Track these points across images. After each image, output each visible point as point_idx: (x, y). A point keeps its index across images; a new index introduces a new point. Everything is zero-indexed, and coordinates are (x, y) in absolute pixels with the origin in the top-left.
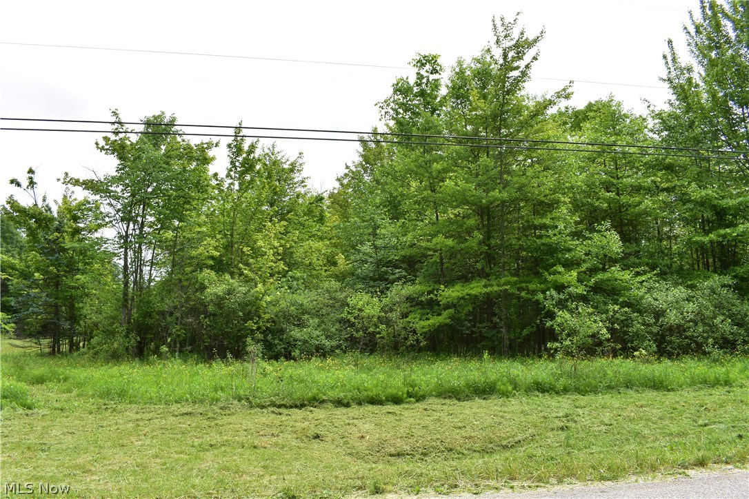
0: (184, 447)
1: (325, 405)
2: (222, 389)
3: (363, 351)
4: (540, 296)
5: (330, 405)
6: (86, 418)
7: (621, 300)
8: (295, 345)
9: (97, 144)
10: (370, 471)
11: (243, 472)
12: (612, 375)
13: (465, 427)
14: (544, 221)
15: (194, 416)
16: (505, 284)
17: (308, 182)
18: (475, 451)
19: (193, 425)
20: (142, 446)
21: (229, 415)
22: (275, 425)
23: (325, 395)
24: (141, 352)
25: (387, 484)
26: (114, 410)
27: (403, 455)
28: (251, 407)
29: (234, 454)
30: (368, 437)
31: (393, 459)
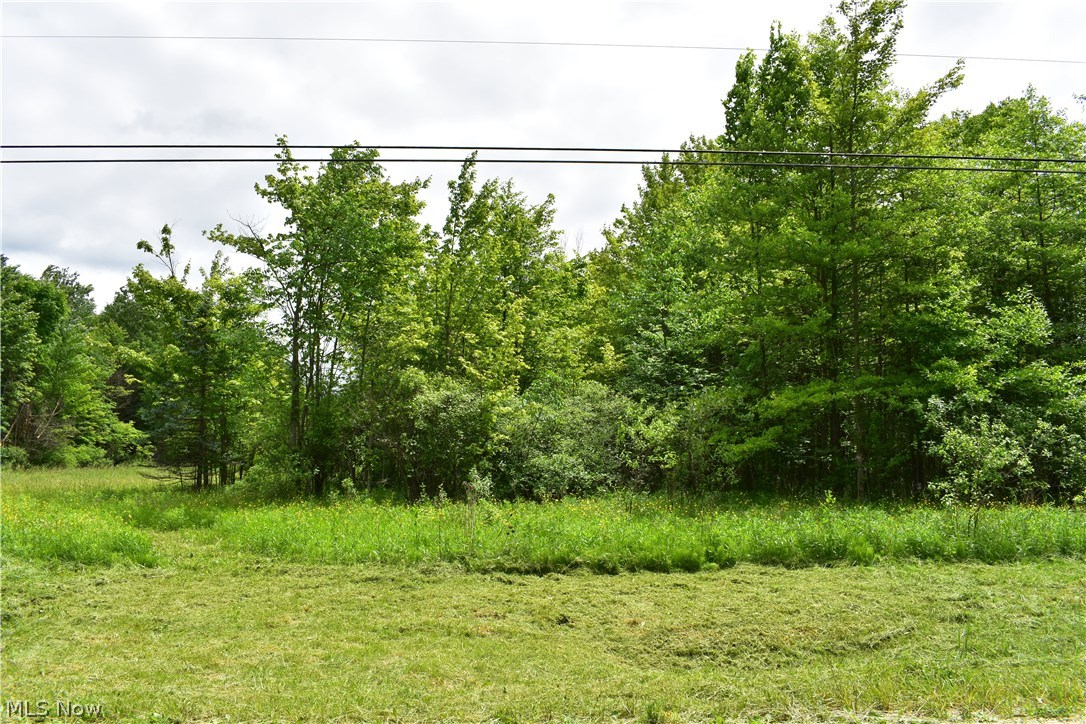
0: (360, 632)
1: (579, 571)
2: (425, 542)
3: (639, 489)
4: (919, 406)
5: (585, 571)
6: (226, 583)
7: (1049, 412)
8: (538, 478)
9: (257, 186)
10: (642, 682)
11: (445, 676)
12: (1037, 532)
13: (799, 612)
14: (923, 287)
15: (381, 582)
16: (862, 387)
17: (560, 239)
18: (815, 652)
19: (378, 597)
20: (300, 627)
21: (434, 582)
22: (500, 601)
23: (578, 554)
24: (317, 490)
25: (670, 709)
26: (269, 571)
27: (699, 654)
28: (468, 571)
29: (435, 645)
30: (643, 624)
31: (682, 661)
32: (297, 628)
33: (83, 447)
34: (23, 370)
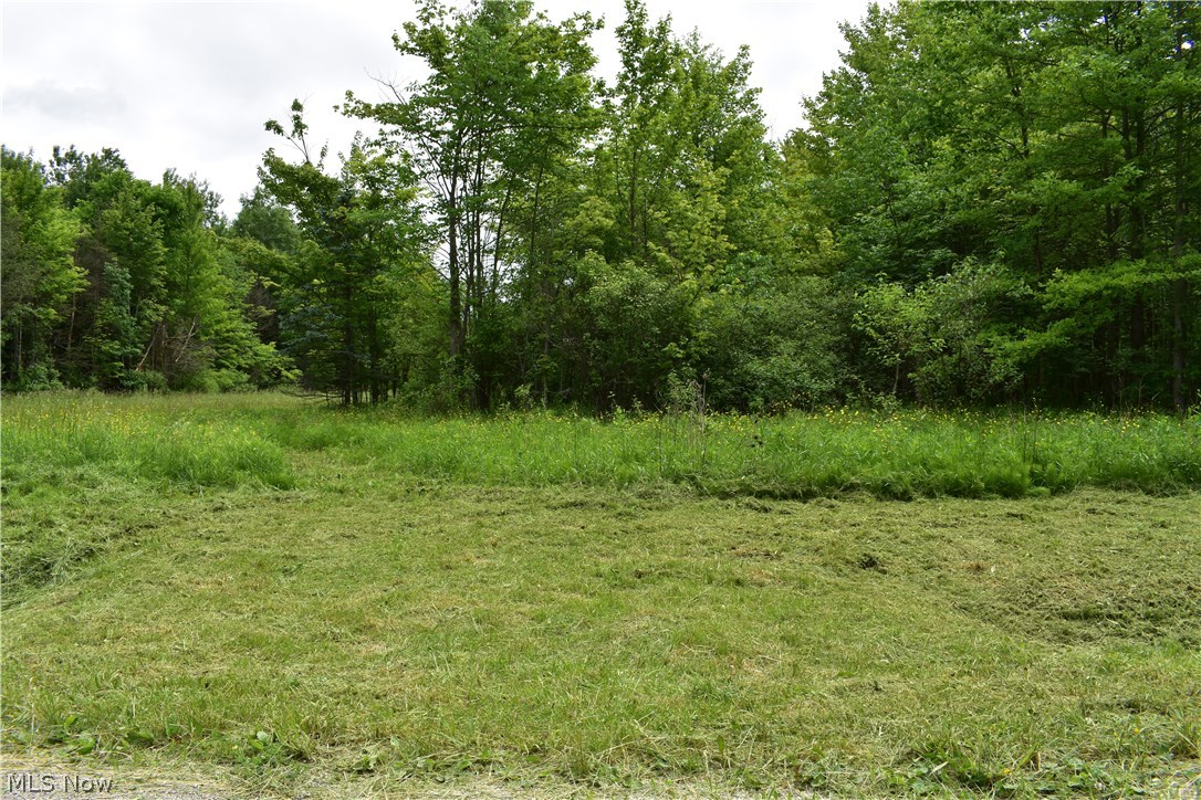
0: (578, 577)
1: (857, 495)
2: (638, 458)
5: (867, 496)
6: (381, 509)
8: (754, 388)
9: (395, 39)
15: (590, 509)
16: (1188, 268)
19: (591, 527)
20: (489, 568)
21: (657, 508)
22: (764, 534)
23: (853, 474)
24: (483, 401)
26: (437, 495)
28: (701, 495)
29: (698, 599)
30: (993, 570)
31: (1074, 626)
32: (485, 570)
33: (224, 371)
34: (153, 288)
